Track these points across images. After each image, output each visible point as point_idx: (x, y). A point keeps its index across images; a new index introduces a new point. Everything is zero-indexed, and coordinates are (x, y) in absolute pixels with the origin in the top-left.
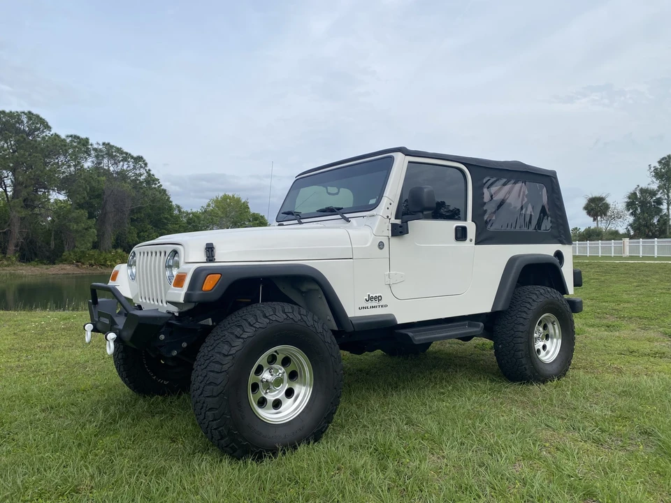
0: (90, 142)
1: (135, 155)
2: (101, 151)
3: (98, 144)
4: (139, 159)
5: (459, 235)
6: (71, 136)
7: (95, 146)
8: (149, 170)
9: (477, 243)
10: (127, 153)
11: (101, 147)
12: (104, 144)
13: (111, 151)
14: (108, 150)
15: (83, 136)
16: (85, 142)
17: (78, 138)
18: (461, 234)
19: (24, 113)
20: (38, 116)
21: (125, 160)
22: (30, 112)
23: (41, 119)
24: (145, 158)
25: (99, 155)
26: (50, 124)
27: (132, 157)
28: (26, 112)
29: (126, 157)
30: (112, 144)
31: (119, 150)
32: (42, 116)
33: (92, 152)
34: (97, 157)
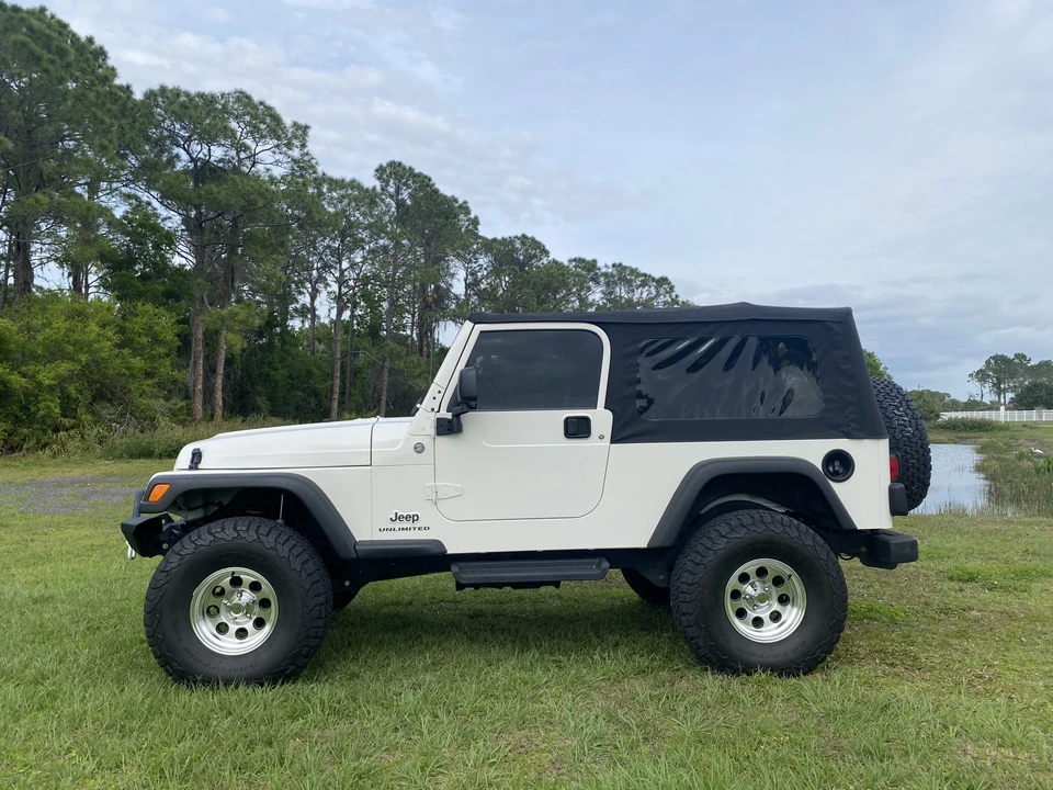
0: (598, 264)
1: (657, 277)
2: (612, 276)
3: (606, 266)
4: (663, 281)
5: (571, 431)
6: (575, 260)
7: (604, 270)
8: (677, 296)
9: (614, 440)
10: (645, 275)
11: (610, 271)
12: (614, 265)
13: (624, 275)
14: (620, 273)
15: (589, 258)
16: (591, 266)
17: (584, 260)
18: (577, 429)
19: (516, 237)
20: (533, 239)
21: (644, 284)
22: (524, 236)
23: (536, 242)
24: (670, 278)
25: (610, 281)
26: (547, 248)
27: (653, 280)
28: (519, 235)
29: (646, 280)
30: (624, 264)
31: (634, 271)
32: (538, 239)
33: (602, 279)
34: (608, 284)
